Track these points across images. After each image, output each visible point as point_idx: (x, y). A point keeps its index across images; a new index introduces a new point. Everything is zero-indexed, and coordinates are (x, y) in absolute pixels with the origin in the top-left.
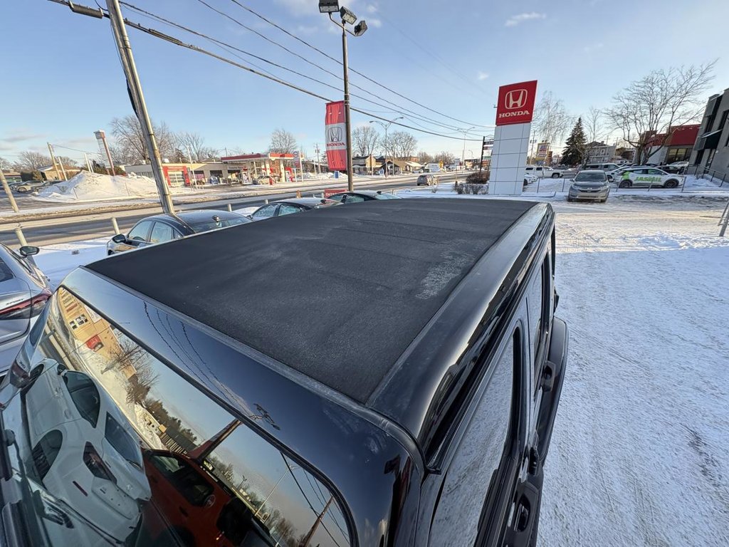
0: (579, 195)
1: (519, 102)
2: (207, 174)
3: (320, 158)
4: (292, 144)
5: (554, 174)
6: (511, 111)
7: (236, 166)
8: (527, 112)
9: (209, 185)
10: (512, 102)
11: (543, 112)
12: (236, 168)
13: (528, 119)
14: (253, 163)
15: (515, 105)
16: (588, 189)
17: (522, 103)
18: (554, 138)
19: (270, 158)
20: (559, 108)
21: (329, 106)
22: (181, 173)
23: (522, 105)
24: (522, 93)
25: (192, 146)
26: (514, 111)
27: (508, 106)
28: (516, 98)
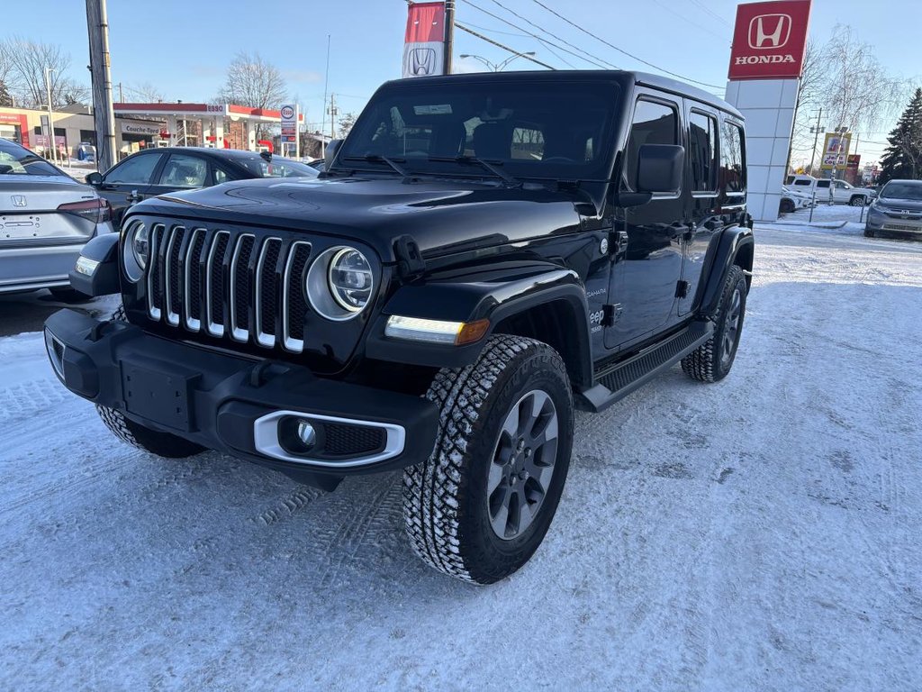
0: (886, 224)
1: (776, 37)
2: (74, 138)
3: (337, 127)
4: (275, 91)
5: (854, 197)
6: (759, 53)
7: (143, 127)
8: (790, 58)
9: (77, 162)
10: (761, 37)
11: (832, 67)
12: (144, 130)
13: (792, 71)
14: (180, 122)
15: (768, 42)
16: (903, 212)
17: (781, 41)
18: (855, 122)
19: (228, 114)
20: (865, 62)
21: (415, 10)
22: (12, 129)
23: (780, 43)
24: (782, 19)
25: (38, 72)
26: (765, 53)
27: (754, 43)
28: (769, 29)
